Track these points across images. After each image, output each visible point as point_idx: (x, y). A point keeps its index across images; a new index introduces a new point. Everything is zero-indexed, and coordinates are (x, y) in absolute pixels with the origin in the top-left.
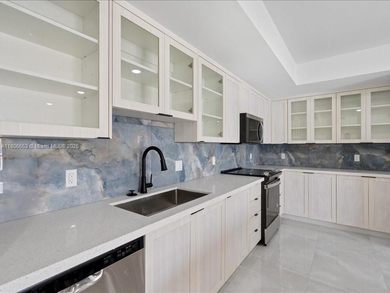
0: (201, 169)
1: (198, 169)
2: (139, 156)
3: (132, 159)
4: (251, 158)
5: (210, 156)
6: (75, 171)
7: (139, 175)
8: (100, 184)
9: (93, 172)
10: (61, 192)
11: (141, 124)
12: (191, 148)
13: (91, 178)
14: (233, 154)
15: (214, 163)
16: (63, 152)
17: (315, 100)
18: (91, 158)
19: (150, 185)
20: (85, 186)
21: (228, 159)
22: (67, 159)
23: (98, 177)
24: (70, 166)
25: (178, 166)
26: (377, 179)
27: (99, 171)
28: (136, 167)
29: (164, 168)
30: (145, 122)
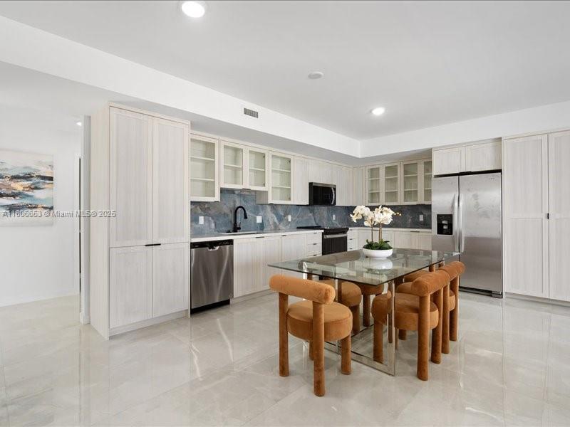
0: (278, 223)
1: (275, 223)
2: (233, 211)
3: (229, 213)
4: (334, 219)
5: (286, 214)
6: (203, 217)
7: (233, 222)
8: (213, 225)
9: (210, 219)
10: (197, 226)
11: (234, 193)
12: (269, 208)
13: (209, 221)
14: (311, 214)
15: (290, 220)
16: (198, 208)
17: (386, 168)
18: (210, 212)
19: (239, 228)
20: (207, 224)
21: (305, 218)
22: (200, 211)
23: (213, 221)
24: (201, 215)
25: (259, 219)
26: (420, 234)
27: (213, 219)
28: (231, 217)
29: (246, 217)
30: (237, 192)
